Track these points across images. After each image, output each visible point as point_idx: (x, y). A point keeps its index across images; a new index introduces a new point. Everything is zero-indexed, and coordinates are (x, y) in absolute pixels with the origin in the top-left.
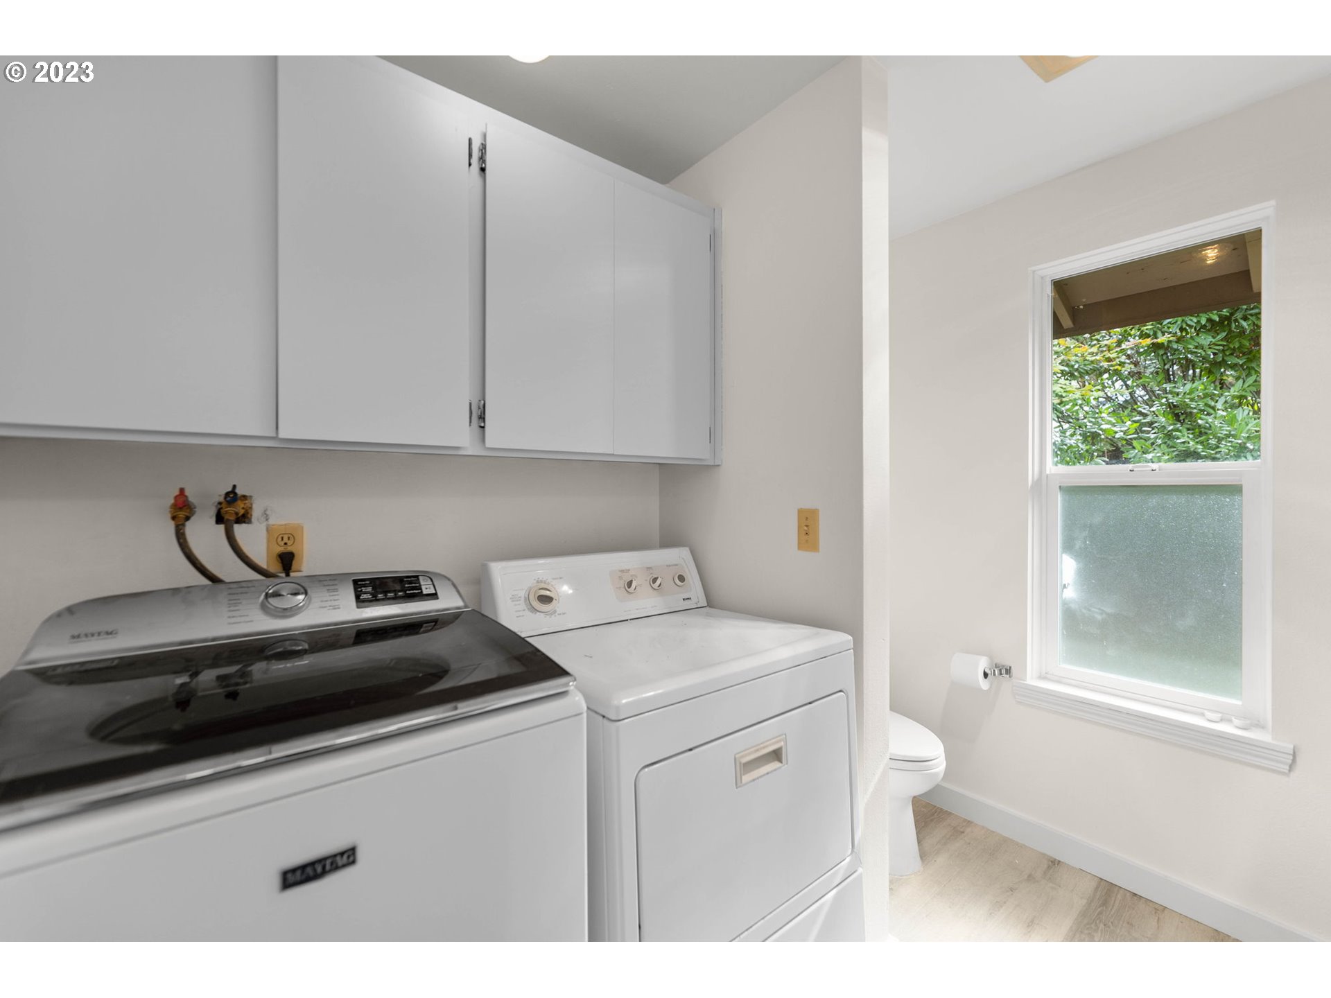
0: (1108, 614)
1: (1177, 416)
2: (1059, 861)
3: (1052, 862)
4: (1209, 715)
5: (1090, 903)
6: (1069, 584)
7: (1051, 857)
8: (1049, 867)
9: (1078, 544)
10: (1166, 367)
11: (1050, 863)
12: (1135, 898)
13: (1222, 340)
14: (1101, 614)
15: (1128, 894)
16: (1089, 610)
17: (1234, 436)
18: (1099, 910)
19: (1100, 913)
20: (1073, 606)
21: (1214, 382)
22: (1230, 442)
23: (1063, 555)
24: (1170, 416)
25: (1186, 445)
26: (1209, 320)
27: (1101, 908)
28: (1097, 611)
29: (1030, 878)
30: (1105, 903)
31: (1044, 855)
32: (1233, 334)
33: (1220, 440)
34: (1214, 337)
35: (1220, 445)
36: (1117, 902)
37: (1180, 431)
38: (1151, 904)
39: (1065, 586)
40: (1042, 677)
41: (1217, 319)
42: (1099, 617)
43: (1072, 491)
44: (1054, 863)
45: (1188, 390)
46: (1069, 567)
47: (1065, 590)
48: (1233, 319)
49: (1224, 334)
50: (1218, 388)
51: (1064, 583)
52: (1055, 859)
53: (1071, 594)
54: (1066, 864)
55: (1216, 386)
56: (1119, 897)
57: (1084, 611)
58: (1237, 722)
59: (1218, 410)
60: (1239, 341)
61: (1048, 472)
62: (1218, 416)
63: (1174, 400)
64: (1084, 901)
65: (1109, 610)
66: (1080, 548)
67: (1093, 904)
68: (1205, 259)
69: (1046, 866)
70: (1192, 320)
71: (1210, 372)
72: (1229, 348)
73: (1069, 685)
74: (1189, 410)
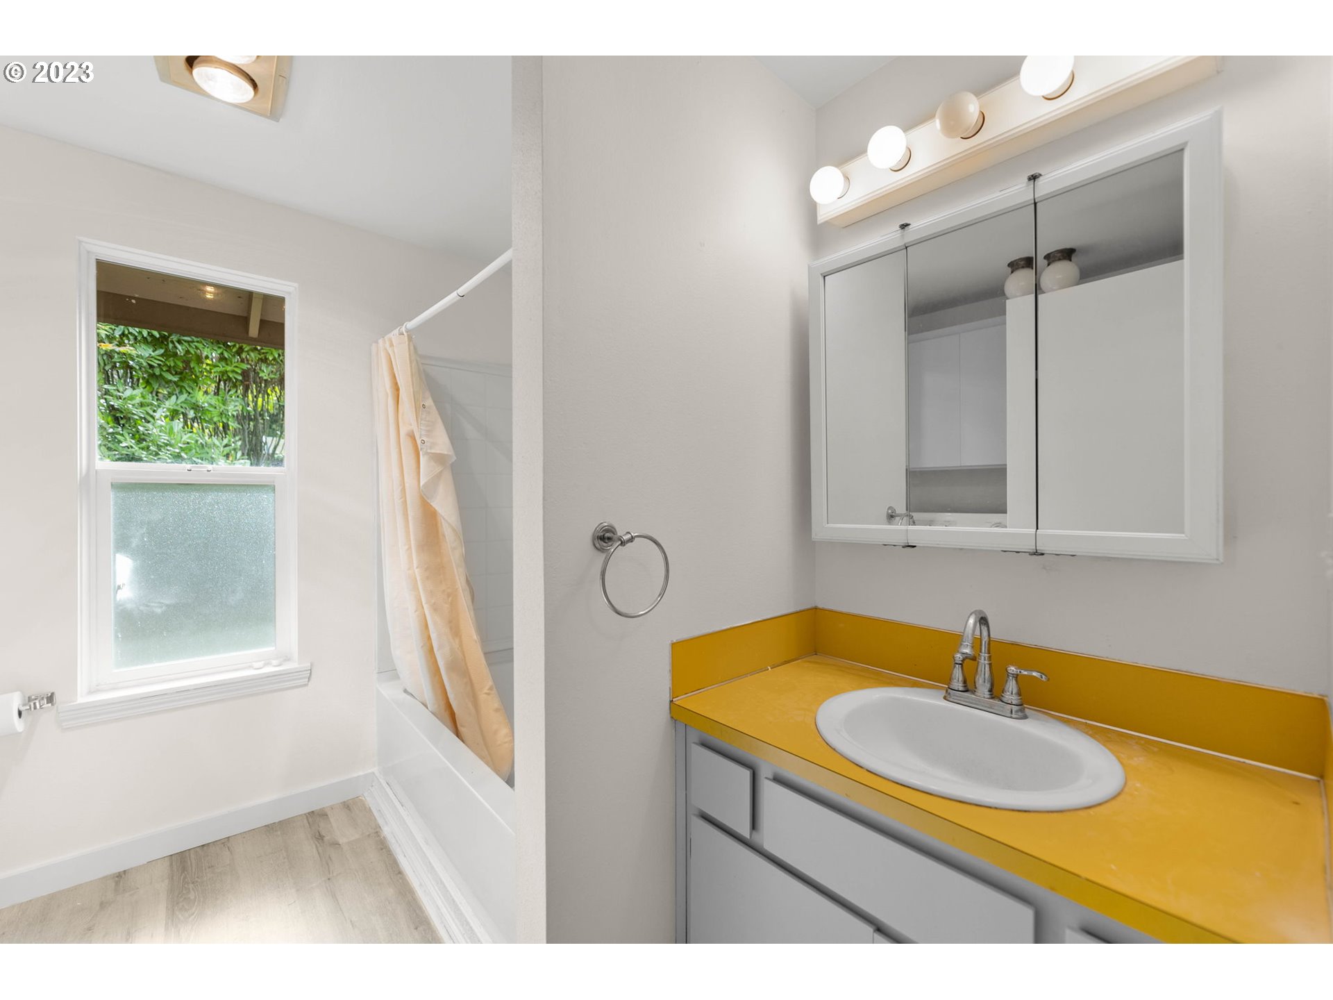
0: (168, 606)
1: (117, 420)
2: (125, 871)
3: (117, 877)
4: (256, 665)
5: (171, 878)
6: (124, 584)
7: (114, 874)
8: (117, 883)
9: (135, 542)
10: (107, 368)
11: (117, 879)
12: (205, 848)
13: (159, 356)
14: (161, 607)
15: (198, 849)
16: (147, 606)
17: (171, 445)
18: (182, 877)
19: (185, 878)
20: (129, 606)
21: (151, 393)
22: (168, 450)
23: (118, 555)
24: (110, 419)
25: (130, 449)
26: (152, 336)
27: (183, 874)
28: (156, 605)
29: (103, 905)
30: (184, 869)
31: (105, 878)
32: (168, 353)
33: (159, 447)
34: (153, 351)
35: (160, 453)
36: (193, 861)
37: (122, 435)
38: (218, 843)
39: (119, 588)
40: (90, 692)
41: (158, 336)
42: (159, 611)
43: (123, 487)
44: (120, 877)
45: (132, 396)
46: (124, 567)
47: (119, 591)
48: (170, 339)
49: (162, 351)
50: (155, 400)
51: (118, 584)
52: (119, 873)
53: (127, 594)
54: (132, 869)
55: (153, 397)
56: (192, 856)
57: (141, 608)
58: (275, 662)
59: (158, 420)
60: (173, 360)
61: (96, 468)
62: (156, 425)
63: (116, 403)
64: (167, 881)
65: (167, 602)
66: (137, 546)
67: (175, 878)
68: (205, 292)
69: (114, 884)
70: (135, 331)
71: (148, 382)
72: (166, 365)
73: (127, 687)
74: (130, 415)
